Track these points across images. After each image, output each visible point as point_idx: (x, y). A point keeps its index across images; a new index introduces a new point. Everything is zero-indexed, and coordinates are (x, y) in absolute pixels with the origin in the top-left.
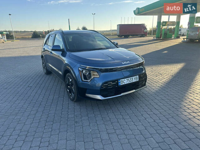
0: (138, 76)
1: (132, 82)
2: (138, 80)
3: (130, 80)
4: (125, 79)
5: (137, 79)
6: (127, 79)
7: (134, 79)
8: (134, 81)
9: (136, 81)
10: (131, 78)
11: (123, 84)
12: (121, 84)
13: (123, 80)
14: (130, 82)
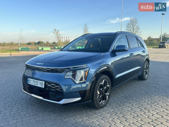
0: (44, 82)
1: (36, 85)
2: (43, 87)
3: (35, 82)
4: (32, 80)
5: (42, 85)
6: (33, 80)
7: (39, 83)
8: (39, 86)
9: (41, 87)
10: (37, 81)
11: (30, 84)
12: (29, 83)
13: (30, 79)
14: (35, 85)
